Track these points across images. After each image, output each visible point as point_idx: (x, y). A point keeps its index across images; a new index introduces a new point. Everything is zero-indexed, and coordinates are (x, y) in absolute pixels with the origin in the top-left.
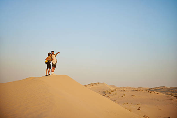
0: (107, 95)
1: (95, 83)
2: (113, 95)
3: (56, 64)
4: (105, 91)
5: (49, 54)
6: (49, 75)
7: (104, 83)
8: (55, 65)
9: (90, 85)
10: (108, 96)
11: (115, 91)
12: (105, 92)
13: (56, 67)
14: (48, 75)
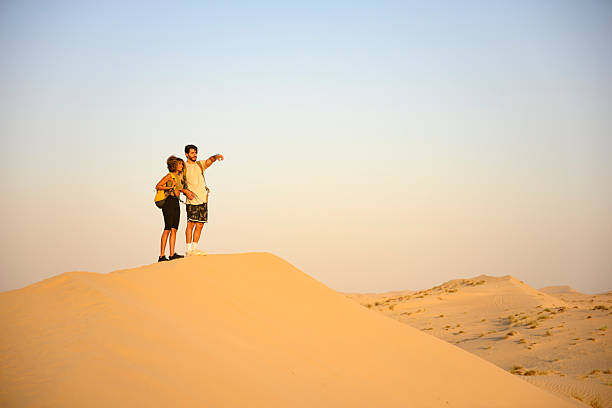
0: (517, 336)
1: (467, 278)
2: (548, 334)
3: (204, 205)
4: (510, 318)
5: (173, 163)
6: (176, 256)
7: (507, 278)
8: (199, 213)
9: (440, 288)
10: (521, 342)
11: (561, 314)
12: (508, 322)
13: (205, 219)
14: (171, 258)
